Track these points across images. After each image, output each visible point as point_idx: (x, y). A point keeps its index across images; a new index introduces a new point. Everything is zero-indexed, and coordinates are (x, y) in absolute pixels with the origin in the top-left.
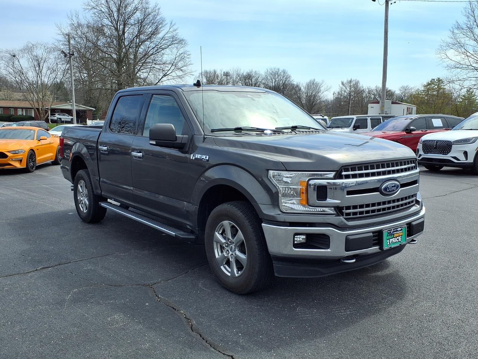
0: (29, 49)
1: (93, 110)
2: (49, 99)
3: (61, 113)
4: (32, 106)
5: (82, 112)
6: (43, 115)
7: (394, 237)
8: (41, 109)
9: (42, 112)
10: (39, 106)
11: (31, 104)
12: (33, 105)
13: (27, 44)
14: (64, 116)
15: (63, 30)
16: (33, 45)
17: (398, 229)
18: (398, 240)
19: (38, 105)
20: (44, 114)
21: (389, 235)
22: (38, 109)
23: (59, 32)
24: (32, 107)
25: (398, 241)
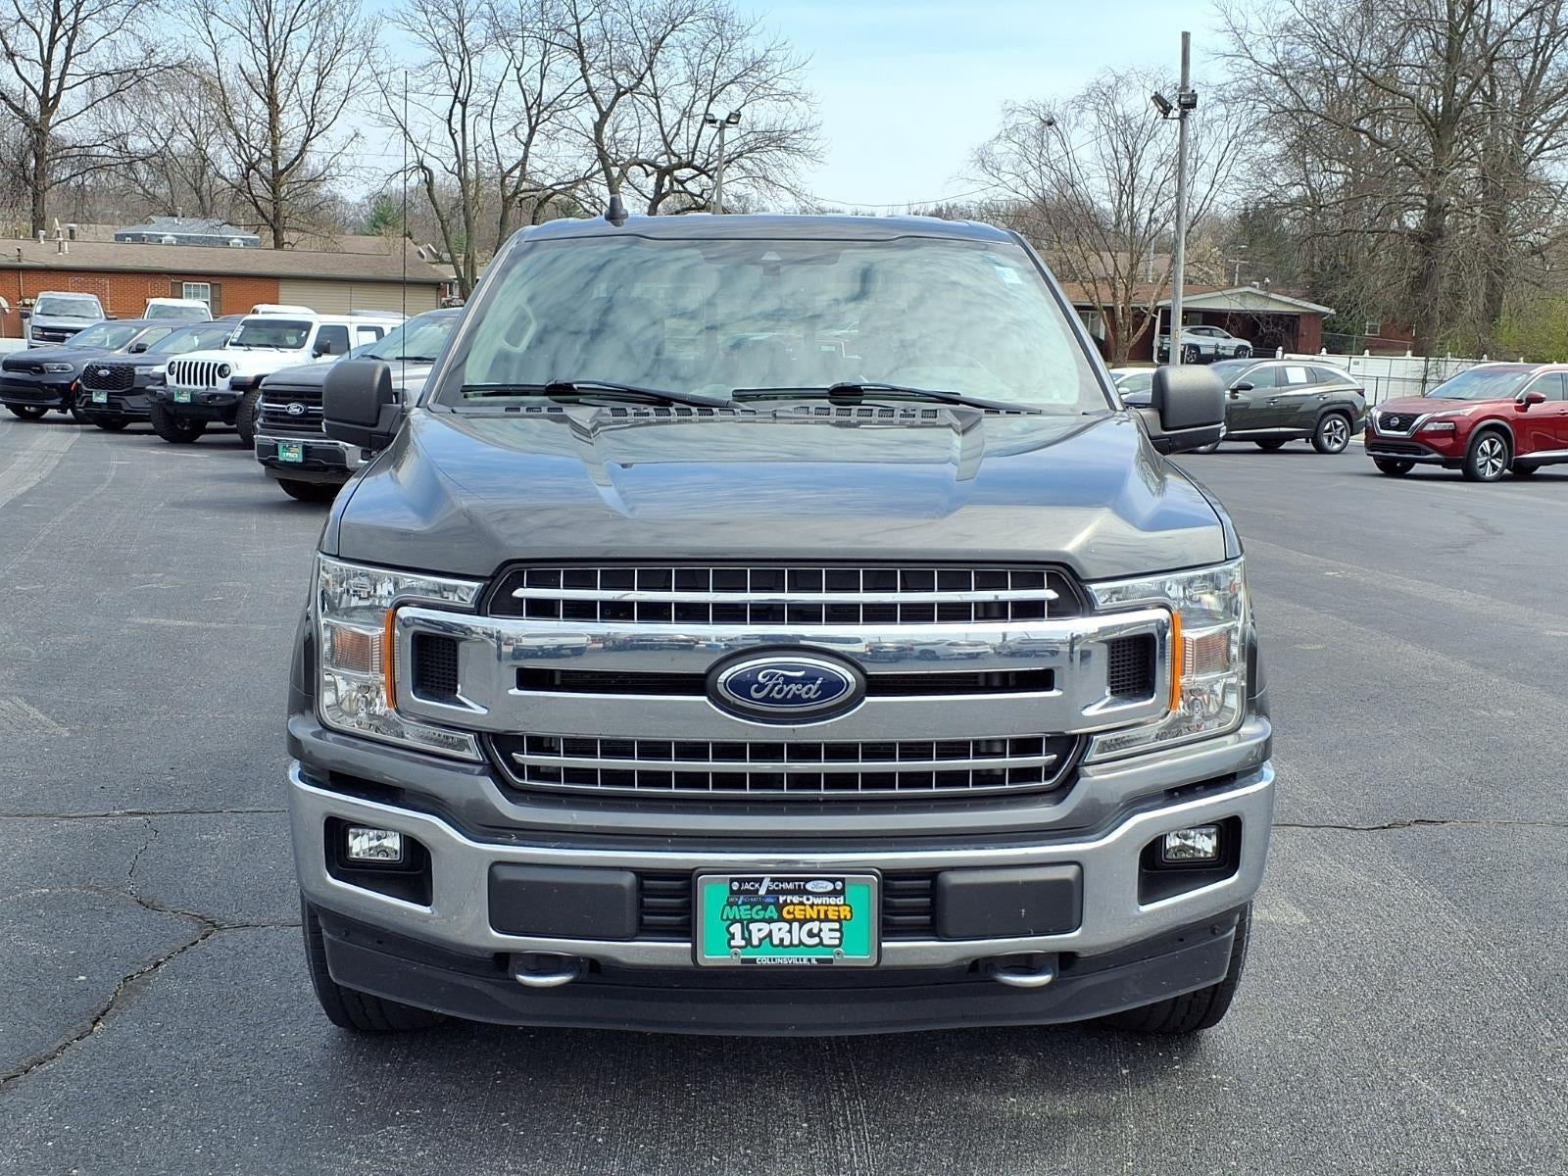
0: (1102, 96)
1: (1325, 314)
2: (1211, 272)
3: (1203, 324)
4: (1092, 301)
5: (1268, 323)
6: (1126, 333)
7: (781, 919)
8: (1123, 312)
9: (1125, 323)
10: (1115, 301)
11: (1087, 293)
12: (1095, 297)
13: (1099, 77)
14: (1211, 335)
15: (1235, 13)
16: (1118, 79)
17: (809, 886)
18: (810, 934)
19: (1114, 295)
20: (1129, 330)
21: (744, 903)
22: (1111, 310)
23: (1221, 22)
24: (1091, 304)
25: (816, 940)
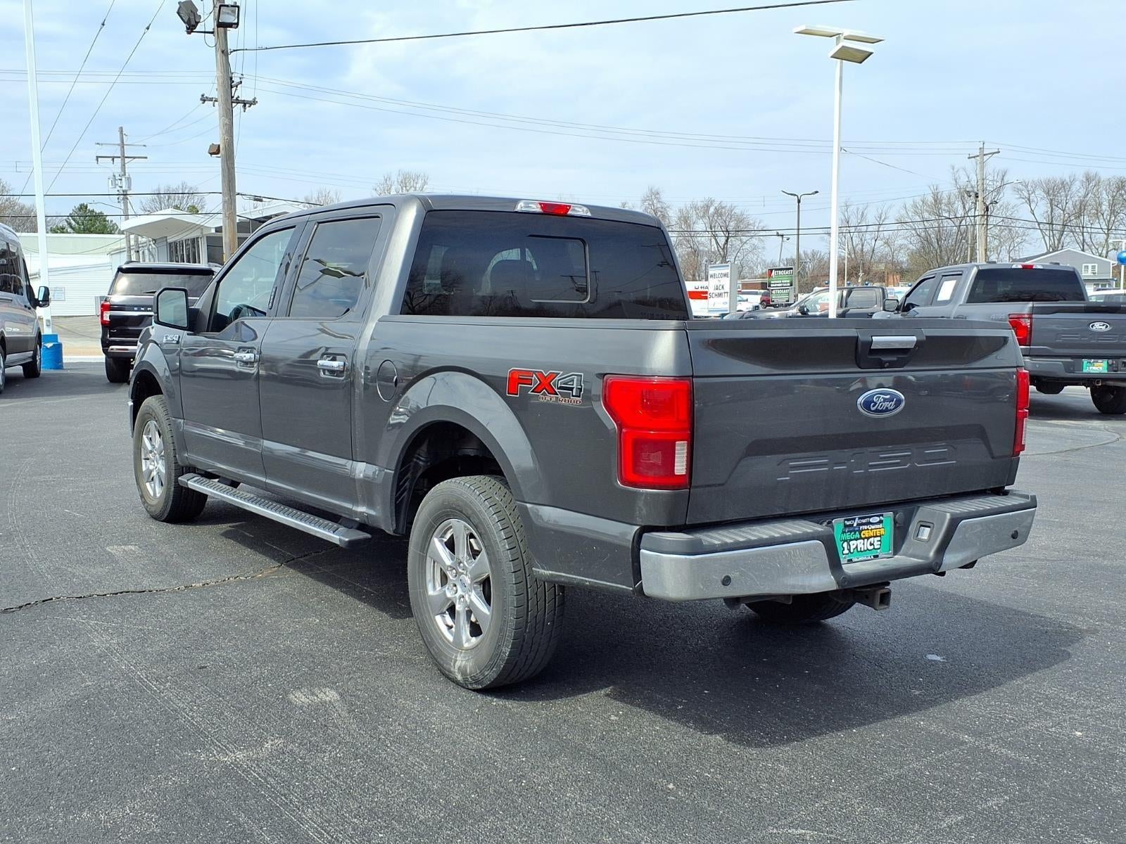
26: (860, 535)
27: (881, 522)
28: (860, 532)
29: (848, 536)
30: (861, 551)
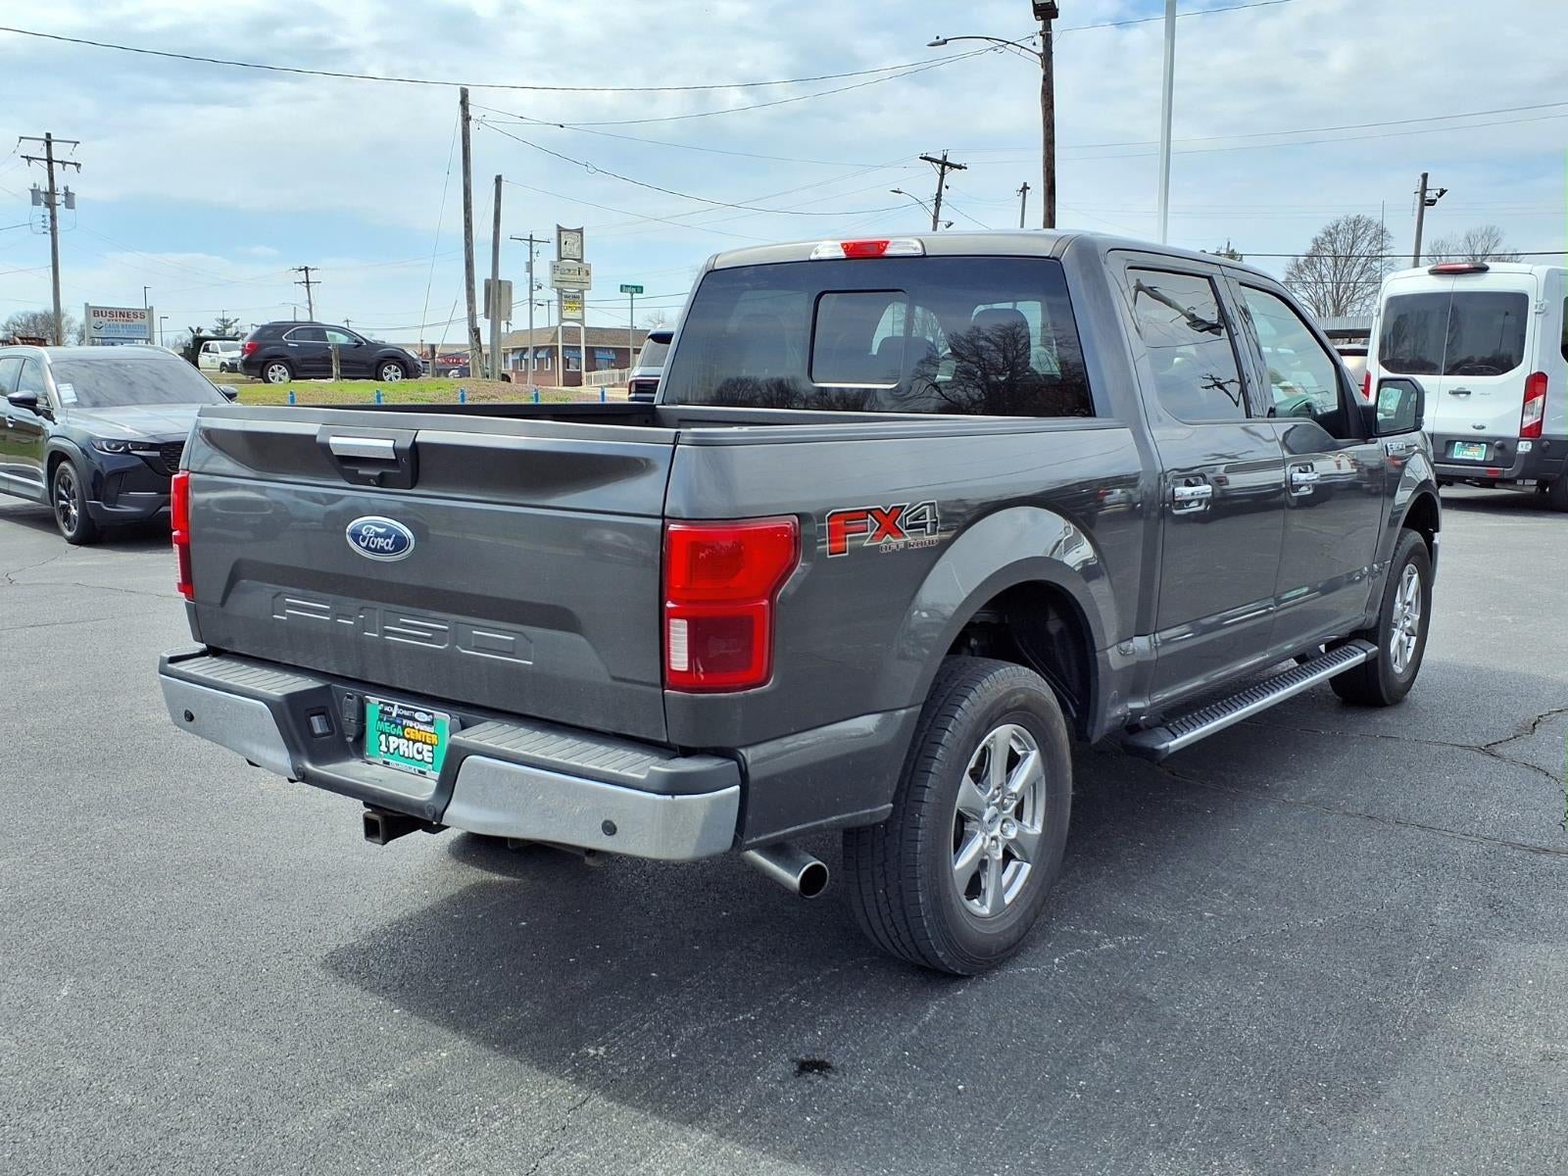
26: (403, 731)
27: (430, 723)
28: (404, 727)
29: (386, 727)
30: (403, 756)
